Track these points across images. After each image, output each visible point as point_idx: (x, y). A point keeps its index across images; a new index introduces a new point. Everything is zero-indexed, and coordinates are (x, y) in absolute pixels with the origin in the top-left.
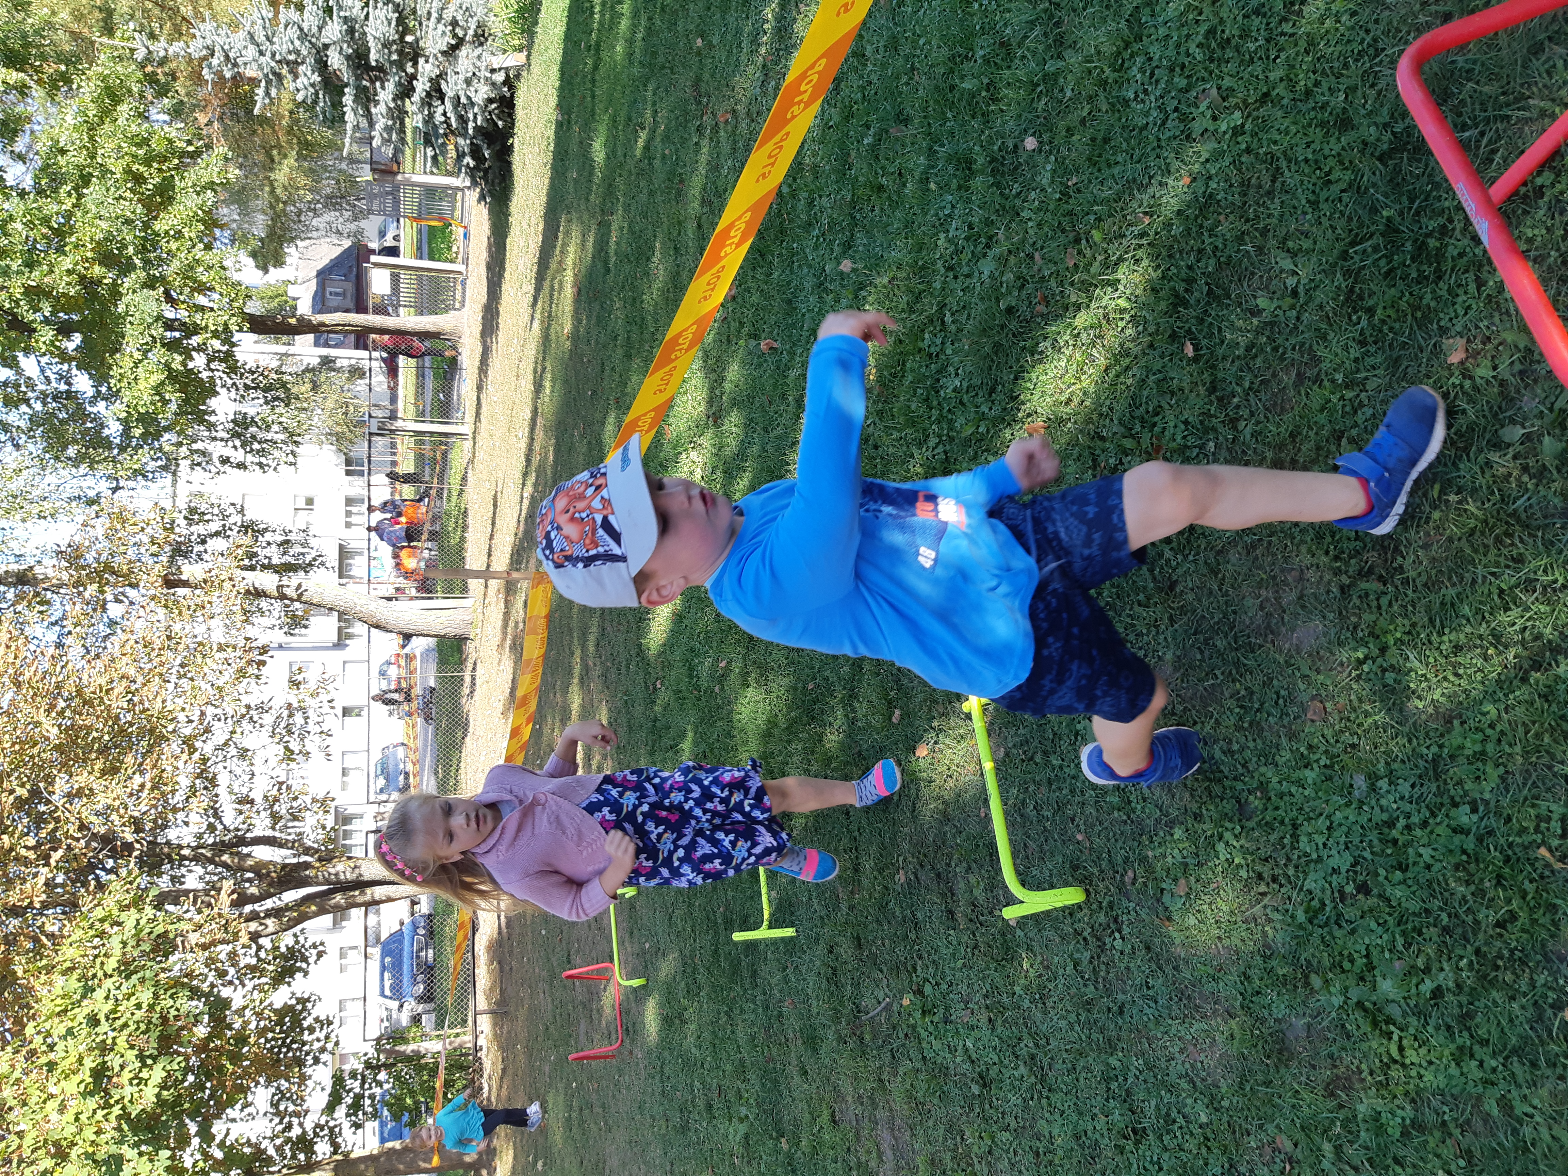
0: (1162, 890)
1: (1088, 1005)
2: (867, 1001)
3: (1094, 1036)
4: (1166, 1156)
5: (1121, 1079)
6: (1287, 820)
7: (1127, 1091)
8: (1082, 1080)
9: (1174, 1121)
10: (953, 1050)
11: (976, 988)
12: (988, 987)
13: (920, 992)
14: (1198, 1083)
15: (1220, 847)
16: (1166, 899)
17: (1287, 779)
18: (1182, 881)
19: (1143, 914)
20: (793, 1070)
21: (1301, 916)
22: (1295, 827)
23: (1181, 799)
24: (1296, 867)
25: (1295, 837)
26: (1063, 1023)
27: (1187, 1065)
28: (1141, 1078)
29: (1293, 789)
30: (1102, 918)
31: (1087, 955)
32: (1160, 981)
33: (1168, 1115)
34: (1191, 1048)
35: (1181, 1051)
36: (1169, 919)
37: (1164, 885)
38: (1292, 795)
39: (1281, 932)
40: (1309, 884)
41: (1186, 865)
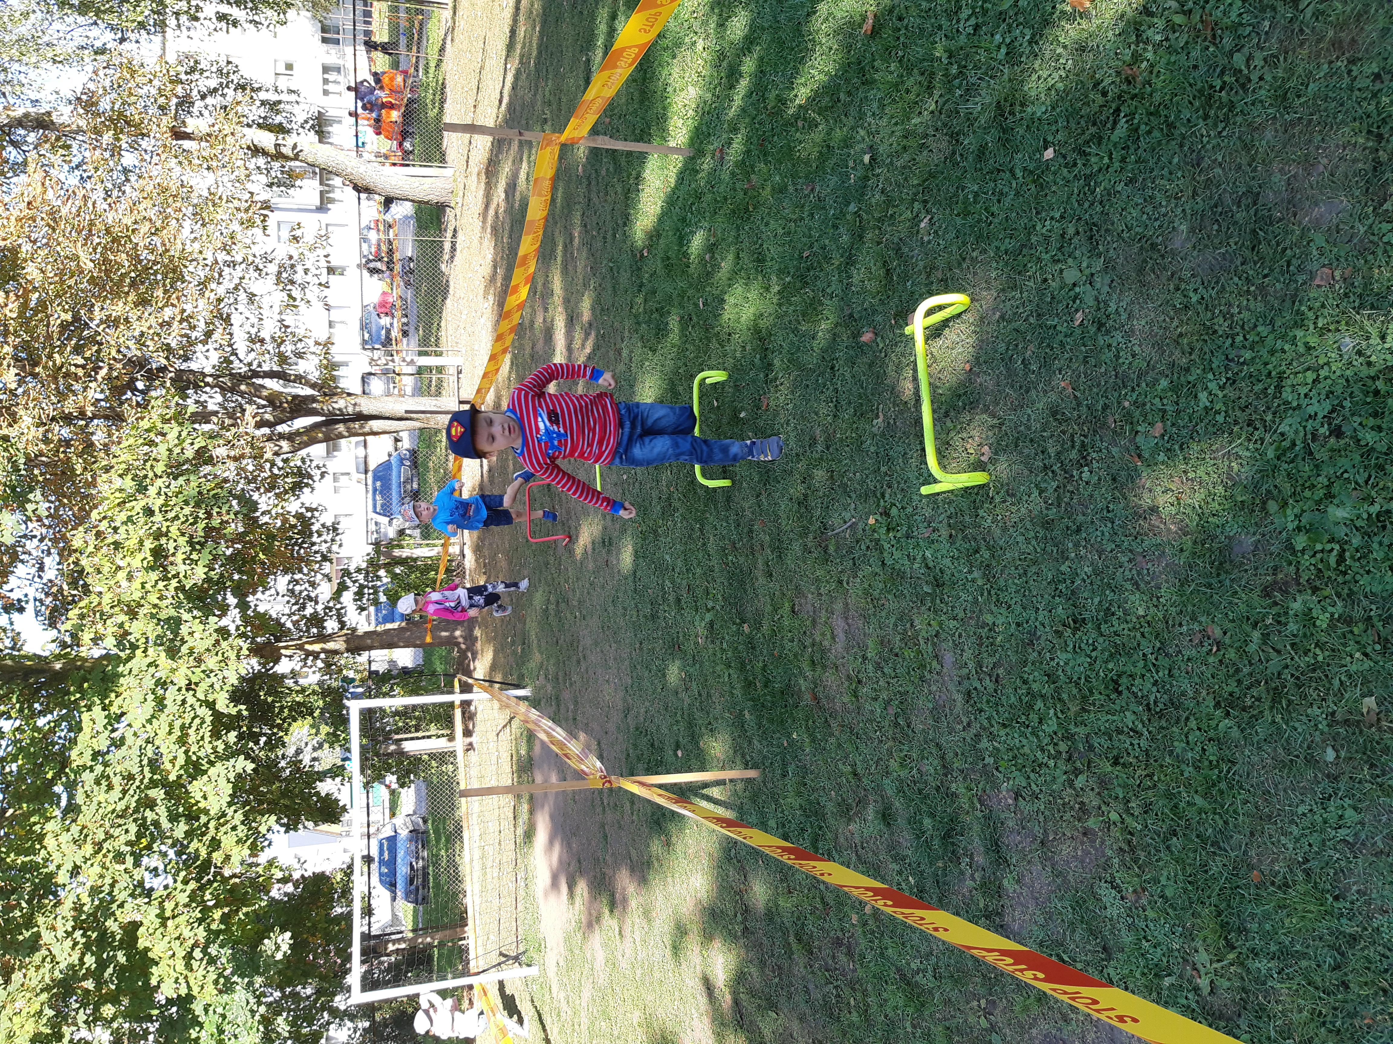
0: (1137, 432)
1: (1047, 524)
2: (835, 520)
3: (1049, 549)
4: (1101, 640)
5: (1068, 582)
6: (1274, 373)
7: (1073, 592)
8: (1032, 582)
9: (1113, 614)
10: (912, 559)
11: (941, 510)
12: (953, 510)
13: (886, 514)
14: (1142, 585)
15: (1203, 396)
16: (1140, 439)
17: (1283, 337)
18: (1159, 425)
19: (1115, 450)
20: (759, 573)
21: (1271, 454)
22: (1280, 378)
23: (1171, 354)
24: (1274, 413)
25: (1279, 388)
26: (1020, 539)
27: (1134, 572)
28: (1088, 581)
29: (1287, 347)
30: (1074, 455)
31: (1055, 484)
32: (1121, 506)
33: (1108, 609)
34: (1139, 558)
35: (1130, 561)
36: (1139, 456)
37: (1139, 428)
38: (1283, 351)
39: (1247, 468)
40: (1283, 428)
41: (1165, 411)
